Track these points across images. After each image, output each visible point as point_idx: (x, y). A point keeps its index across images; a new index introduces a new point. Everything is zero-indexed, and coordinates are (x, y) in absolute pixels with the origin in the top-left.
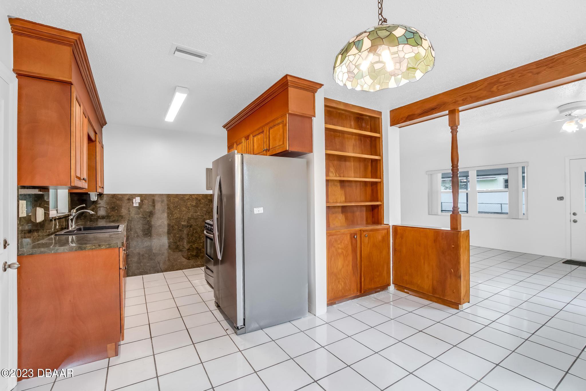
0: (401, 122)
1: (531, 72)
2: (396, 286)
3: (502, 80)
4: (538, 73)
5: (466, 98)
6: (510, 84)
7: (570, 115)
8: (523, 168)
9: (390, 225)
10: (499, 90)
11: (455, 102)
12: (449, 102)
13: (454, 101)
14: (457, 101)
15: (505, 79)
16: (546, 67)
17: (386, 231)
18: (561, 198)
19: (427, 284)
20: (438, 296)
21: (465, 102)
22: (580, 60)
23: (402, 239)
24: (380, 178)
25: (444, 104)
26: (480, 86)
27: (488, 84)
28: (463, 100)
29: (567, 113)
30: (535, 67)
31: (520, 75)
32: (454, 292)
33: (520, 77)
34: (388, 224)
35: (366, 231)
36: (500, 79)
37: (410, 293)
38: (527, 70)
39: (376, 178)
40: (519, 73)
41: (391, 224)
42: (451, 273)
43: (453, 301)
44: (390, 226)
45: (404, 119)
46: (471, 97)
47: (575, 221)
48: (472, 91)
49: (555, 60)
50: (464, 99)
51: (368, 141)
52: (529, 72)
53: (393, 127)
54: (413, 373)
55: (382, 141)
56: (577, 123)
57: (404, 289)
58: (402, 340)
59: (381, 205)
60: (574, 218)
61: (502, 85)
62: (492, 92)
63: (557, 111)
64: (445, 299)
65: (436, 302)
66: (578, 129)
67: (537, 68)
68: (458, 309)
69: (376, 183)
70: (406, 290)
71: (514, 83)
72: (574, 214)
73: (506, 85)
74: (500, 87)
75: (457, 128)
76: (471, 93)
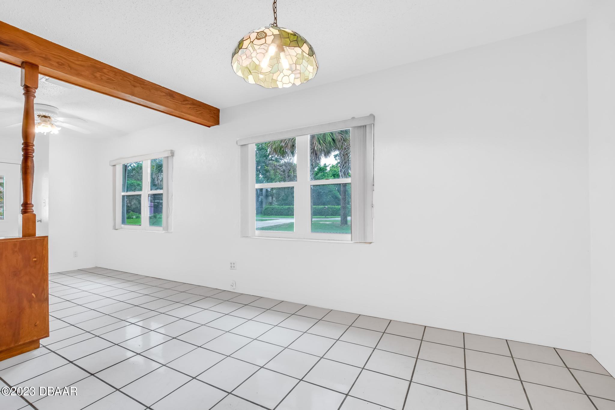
1: (130, 82)
3: (105, 70)
4: (134, 86)
6: (113, 80)
10: (102, 79)
12: (34, 52)
13: (44, 56)
14: (49, 59)
16: (139, 85)
21: (60, 66)
25: (26, 50)
27: (91, 65)
30: (133, 80)
33: (121, 79)
36: (104, 69)
38: (127, 77)
42: (30, 300)
46: (70, 66)
48: (72, 60)
49: (145, 84)
50: (60, 63)
61: (106, 77)
62: (96, 77)
68: (37, 348)
71: (116, 82)
73: (109, 79)
74: (103, 78)
75: (35, 92)
76: (72, 62)
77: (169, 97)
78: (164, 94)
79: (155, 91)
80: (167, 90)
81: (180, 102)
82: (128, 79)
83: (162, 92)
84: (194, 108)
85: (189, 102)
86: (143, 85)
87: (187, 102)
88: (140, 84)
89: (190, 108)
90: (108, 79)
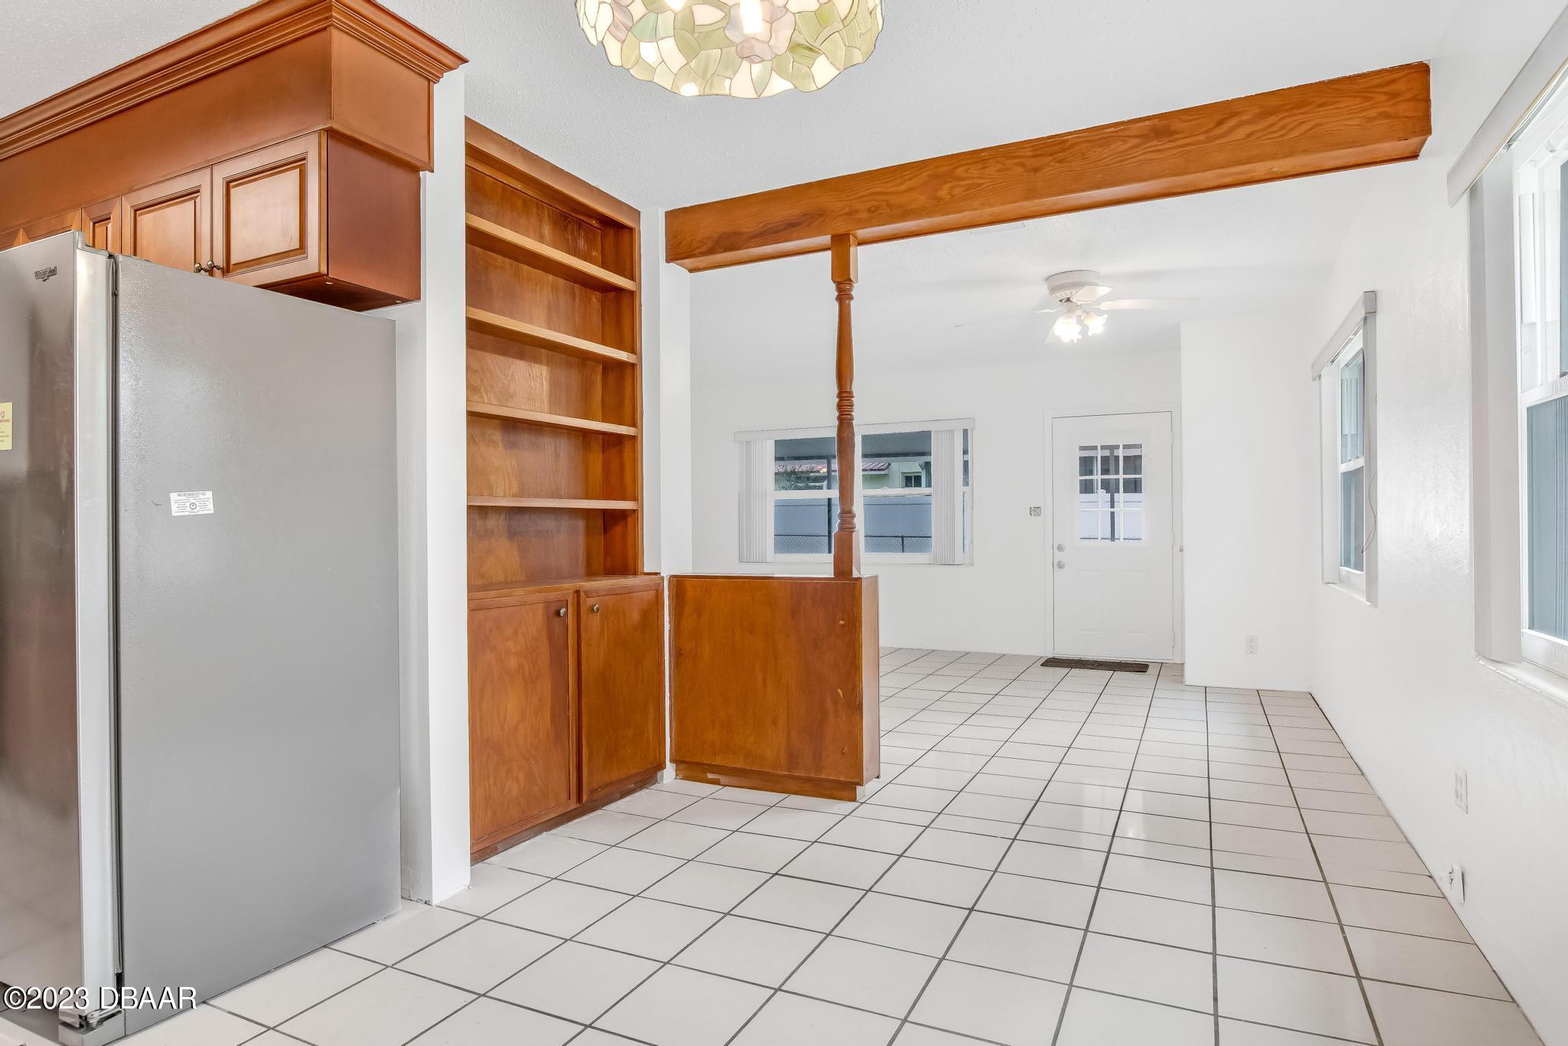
0: (700, 253)
1: (1023, 165)
2: (682, 766)
3: (959, 170)
4: (1036, 170)
5: (878, 208)
6: (980, 185)
7: (1068, 300)
8: (965, 432)
9: (662, 575)
10: (953, 196)
11: (849, 214)
12: (833, 211)
13: (847, 210)
14: (856, 212)
15: (968, 169)
16: (1050, 158)
17: (652, 593)
18: (1035, 511)
19: (772, 748)
20: (802, 774)
21: (875, 216)
22: (1112, 155)
23: (699, 616)
24: (634, 425)
25: (821, 215)
26: (911, 179)
27: (928, 176)
28: (869, 210)
29: (1064, 295)
30: (1031, 154)
31: (999, 166)
32: (843, 754)
33: (999, 171)
34: (656, 574)
35: (595, 595)
36: (958, 166)
37: (723, 779)
38: (1015, 157)
39: (620, 423)
40: (997, 162)
41: (666, 573)
42: (835, 702)
43: (842, 779)
44: (663, 578)
45: (710, 244)
46: (889, 205)
47: (1061, 566)
48: (893, 189)
49: (1070, 142)
50: (873, 208)
51: (594, 300)
52: (1016, 164)
53: (672, 264)
54: (783, 988)
55: (641, 305)
56: (1080, 322)
57: (705, 772)
58: (731, 911)
59: (634, 511)
60: (1059, 556)
61: (961, 186)
62: (939, 199)
63: (1044, 289)
64: (822, 776)
65: (796, 793)
66: (1080, 337)
67: (1034, 156)
68: (854, 799)
69: (619, 439)
70: (710, 776)
71: (986, 185)
72: (1060, 548)
73: (968, 187)
74: (957, 191)
75: (850, 290)
76: (891, 193)
77: (1155, 142)
78: (1136, 141)
79: (1100, 150)
80: (1147, 123)
81: (1202, 137)
82: (1017, 160)
83: (1125, 139)
84: (1271, 125)
85: (1245, 117)
86: (1064, 150)
87: (1233, 122)
88: (1051, 155)
89: (1249, 135)
90: (967, 190)
